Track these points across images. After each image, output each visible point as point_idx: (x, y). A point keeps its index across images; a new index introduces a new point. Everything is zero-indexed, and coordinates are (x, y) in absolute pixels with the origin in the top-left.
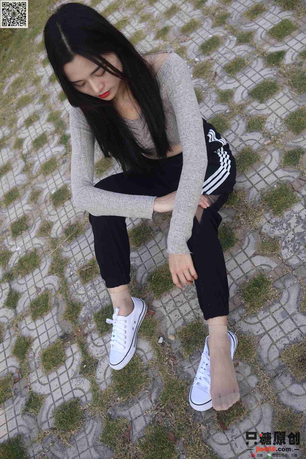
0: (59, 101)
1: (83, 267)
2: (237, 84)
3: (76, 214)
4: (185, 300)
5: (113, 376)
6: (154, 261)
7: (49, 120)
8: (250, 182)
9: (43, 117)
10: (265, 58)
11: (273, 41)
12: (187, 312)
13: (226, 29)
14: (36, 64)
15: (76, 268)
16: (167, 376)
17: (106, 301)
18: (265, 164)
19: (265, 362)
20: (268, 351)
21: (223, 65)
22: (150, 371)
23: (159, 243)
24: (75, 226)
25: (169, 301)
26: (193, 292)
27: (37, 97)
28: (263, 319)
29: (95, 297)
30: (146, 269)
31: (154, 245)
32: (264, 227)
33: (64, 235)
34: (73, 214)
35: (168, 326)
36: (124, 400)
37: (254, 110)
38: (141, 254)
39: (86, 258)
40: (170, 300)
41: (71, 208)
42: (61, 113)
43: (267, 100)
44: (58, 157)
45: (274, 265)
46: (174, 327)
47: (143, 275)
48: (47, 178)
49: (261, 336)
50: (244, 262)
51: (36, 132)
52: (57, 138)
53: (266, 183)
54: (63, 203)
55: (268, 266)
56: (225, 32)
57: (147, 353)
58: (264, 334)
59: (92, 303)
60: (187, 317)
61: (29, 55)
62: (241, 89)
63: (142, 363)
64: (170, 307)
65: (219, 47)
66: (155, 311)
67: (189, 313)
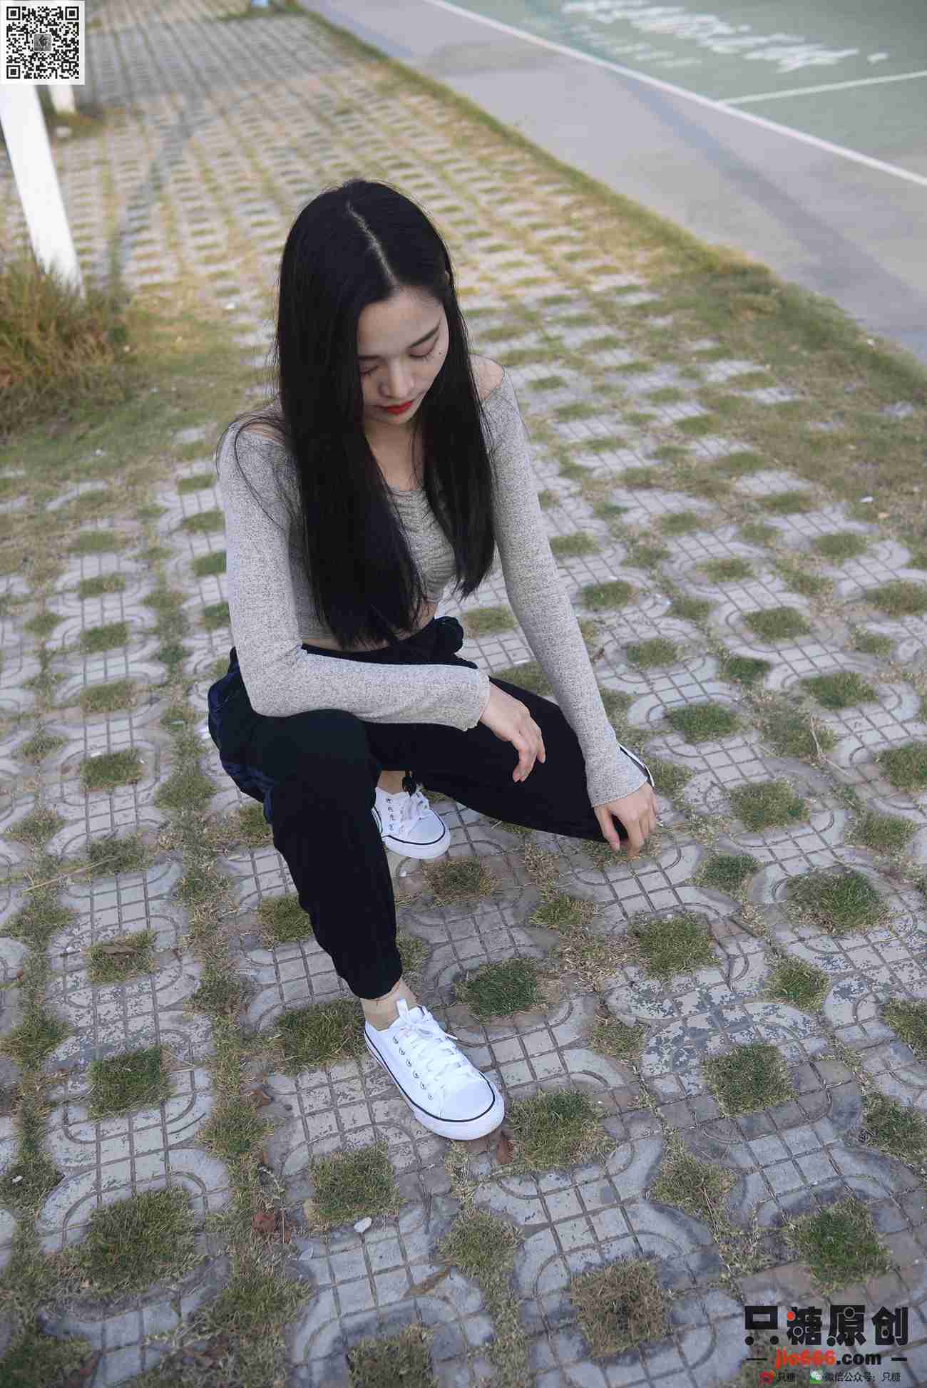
0: (190, 574)
1: (112, 944)
2: (643, 688)
3: (138, 821)
4: (360, 1096)
5: (92, 1224)
6: (310, 986)
7: (148, 602)
8: (612, 890)
9: (134, 590)
10: (723, 661)
11: (751, 637)
12: (359, 1124)
13: (653, 578)
14: (160, 479)
15: (87, 941)
16: (250, 1261)
17: (142, 1041)
18: (659, 865)
19: (527, 1292)
20: (542, 1268)
21: (623, 642)
22: (203, 1238)
24: (125, 846)
25: (316, 1087)
27: (134, 546)
28: (553, 1192)
29: (115, 1022)
30: (282, 997)
32: (616, 994)
33: (85, 857)
34: (132, 818)
35: (294, 1143)
36: (102, 1291)
37: (668, 751)
38: (281, 962)
39: (124, 927)
40: (322, 1085)
41: (131, 803)
42: (185, 599)
43: (702, 741)
44: (140, 686)
45: (615, 1080)
46: (310, 1151)
47: (268, 1011)
48: (91, 719)
49: (535, 1229)
50: (542, 1054)
51: (102, 616)
52: (154, 645)
53: (650, 903)
54: (114, 786)
55: (600, 1078)
56: (650, 583)
57: (211, 1192)
58: (542, 1227)
59: (102, 1034)
60: (351, 1137)
61: (151, 457)
62: (651, 701)
63: (189, 1212)
64: (316, 1101)
65: (626, 605)
66: (273, 1099)
67: (362, 1128)
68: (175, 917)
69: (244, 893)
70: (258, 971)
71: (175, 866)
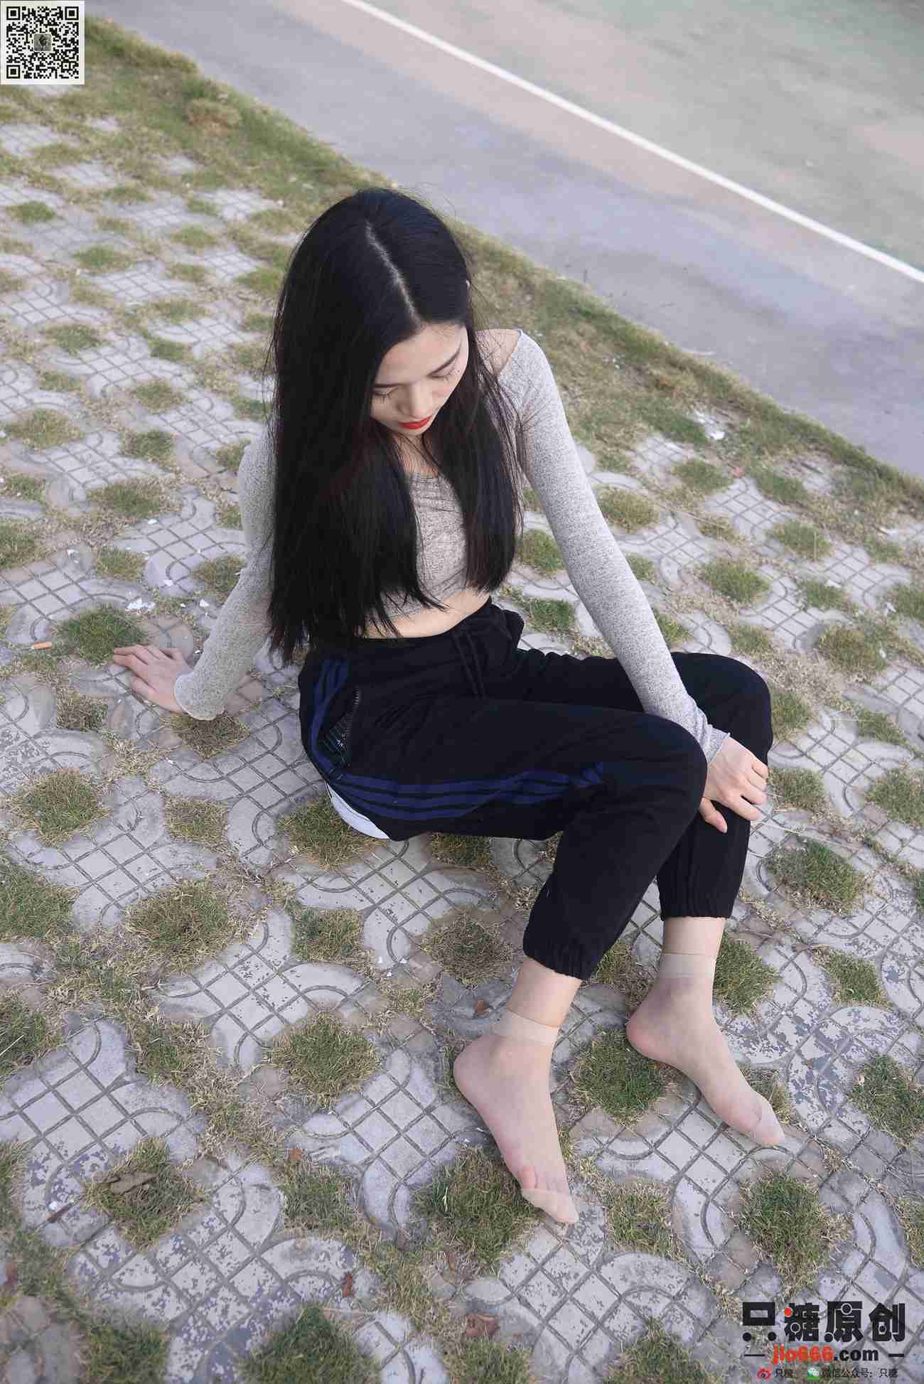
1: (113, 1177)
4: (583, 1270)
6: (415, 1146)
12: (608, 1305)
15: (72, 1183)
17: (276, 1304)
23: (406, 1083)
25: (529, 1278)
26: (596, 1240)
30: (393, 1173)
31: (394, 1093)
35: (561, 1362)
38: (356, 1124)
39: (109, 1144)
40: (532, 1274)
45: (794, 1146)
46: (585, 1363)
47: (393, 1198)
59: (213, 1317)
60: (613, 1325)
64: (542, 1296)
66: (495, 1316)
67: (615, 1309)
68: (165, 1104)
69: (232, 1042)
70: (336, 1148)
71: (102, 1026)
